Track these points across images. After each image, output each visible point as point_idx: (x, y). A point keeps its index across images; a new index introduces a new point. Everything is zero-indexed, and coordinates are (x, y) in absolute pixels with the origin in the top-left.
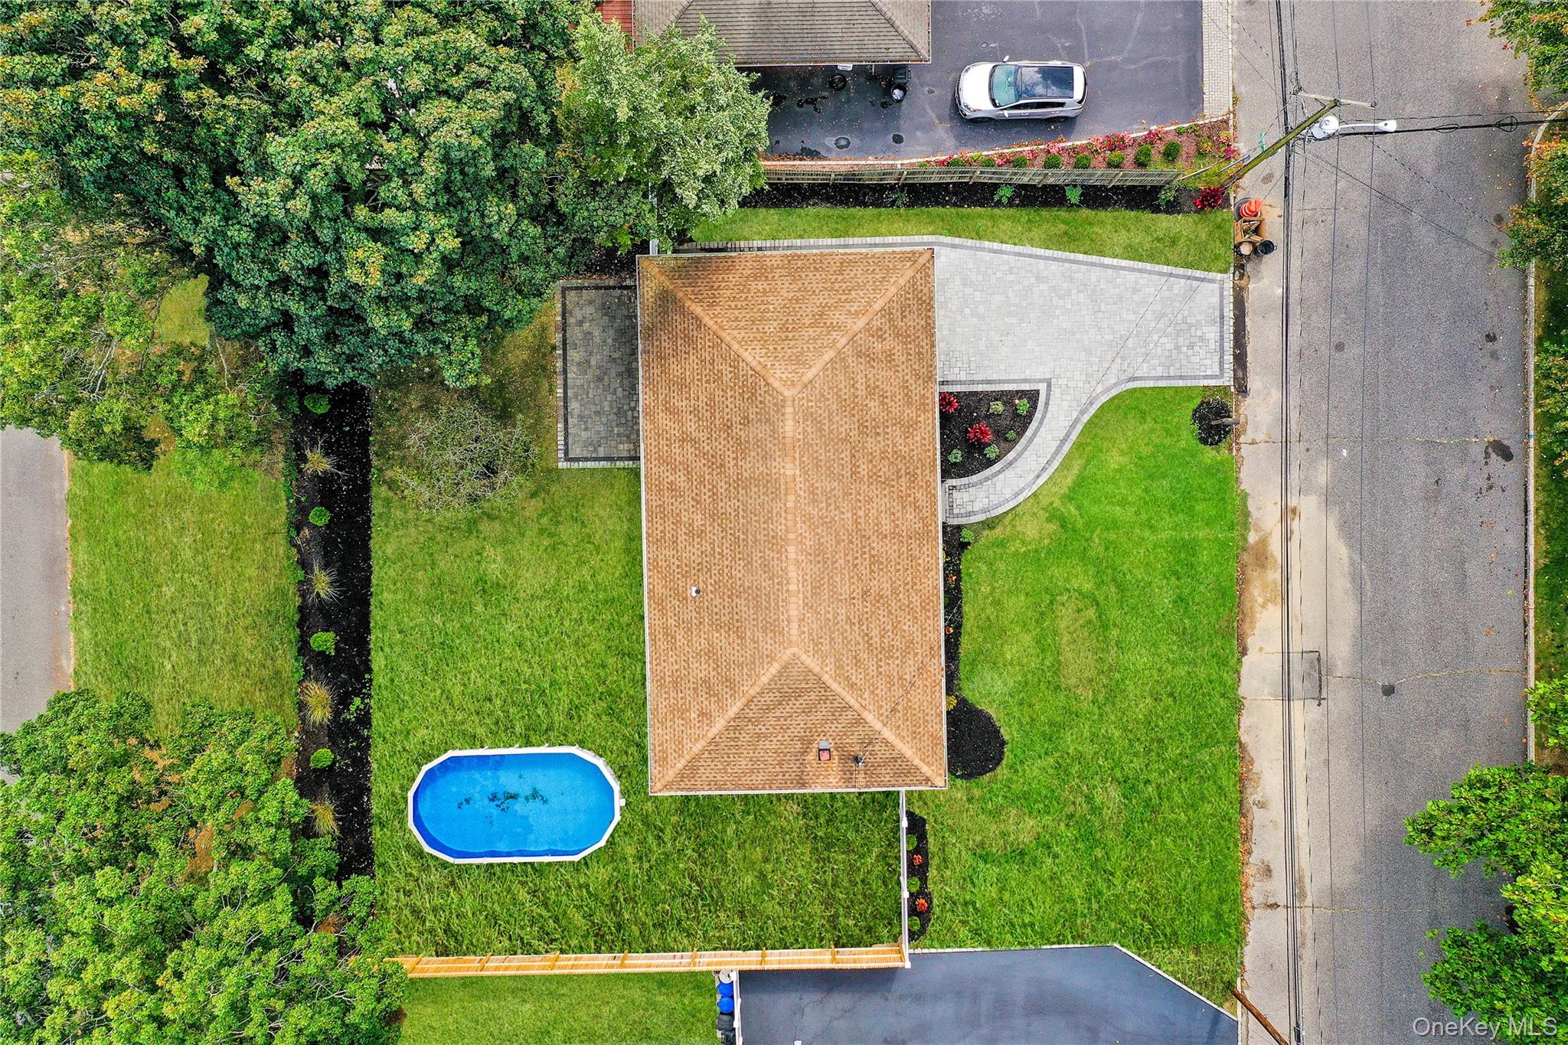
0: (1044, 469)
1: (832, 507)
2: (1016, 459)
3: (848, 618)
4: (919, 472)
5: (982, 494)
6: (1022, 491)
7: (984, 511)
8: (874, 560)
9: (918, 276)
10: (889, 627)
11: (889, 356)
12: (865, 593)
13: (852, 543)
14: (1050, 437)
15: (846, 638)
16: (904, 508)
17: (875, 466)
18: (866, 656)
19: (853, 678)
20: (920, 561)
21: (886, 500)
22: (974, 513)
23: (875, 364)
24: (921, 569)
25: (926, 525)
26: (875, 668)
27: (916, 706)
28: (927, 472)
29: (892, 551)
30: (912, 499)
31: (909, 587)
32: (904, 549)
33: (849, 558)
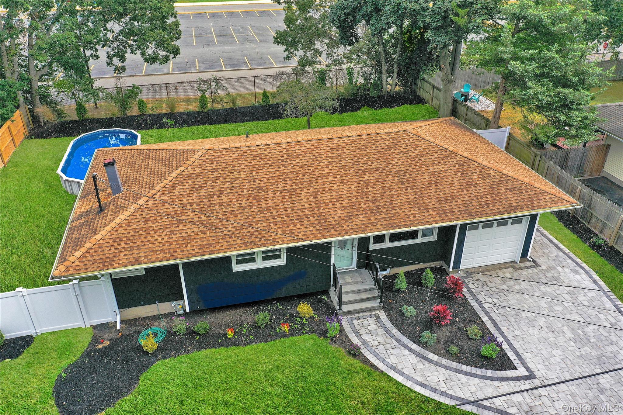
0: (435, 390)
1: (330, 160)
2: (431, 361)
3: (236, 179)
4: (383, 216)
5: (380, 339)
6: (401, 373)
7: (364, 343)
8: (292, 193)
9: (550, 196)
10: (230, 209)
11: (472, 184)
12: (261, 188)
13: (304, 176)
14: (473, 389)
15: (218, 179)
16: (346, 208)
17: (374, 185)
18: (201, 194)
19: (181, 187)
20: (298, 226)
21: (348, 195)
22: (358, 335)
23: (459, 175)
24: (291, 228)
25: (334, 226)
26: (190, 201)
27: (149, 238)
28: (385, 222)
29: (303, 204)
30: (356, 213)
31: (272, 220)
32: (307, 212)
33: (290, 175)
